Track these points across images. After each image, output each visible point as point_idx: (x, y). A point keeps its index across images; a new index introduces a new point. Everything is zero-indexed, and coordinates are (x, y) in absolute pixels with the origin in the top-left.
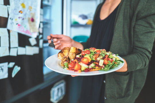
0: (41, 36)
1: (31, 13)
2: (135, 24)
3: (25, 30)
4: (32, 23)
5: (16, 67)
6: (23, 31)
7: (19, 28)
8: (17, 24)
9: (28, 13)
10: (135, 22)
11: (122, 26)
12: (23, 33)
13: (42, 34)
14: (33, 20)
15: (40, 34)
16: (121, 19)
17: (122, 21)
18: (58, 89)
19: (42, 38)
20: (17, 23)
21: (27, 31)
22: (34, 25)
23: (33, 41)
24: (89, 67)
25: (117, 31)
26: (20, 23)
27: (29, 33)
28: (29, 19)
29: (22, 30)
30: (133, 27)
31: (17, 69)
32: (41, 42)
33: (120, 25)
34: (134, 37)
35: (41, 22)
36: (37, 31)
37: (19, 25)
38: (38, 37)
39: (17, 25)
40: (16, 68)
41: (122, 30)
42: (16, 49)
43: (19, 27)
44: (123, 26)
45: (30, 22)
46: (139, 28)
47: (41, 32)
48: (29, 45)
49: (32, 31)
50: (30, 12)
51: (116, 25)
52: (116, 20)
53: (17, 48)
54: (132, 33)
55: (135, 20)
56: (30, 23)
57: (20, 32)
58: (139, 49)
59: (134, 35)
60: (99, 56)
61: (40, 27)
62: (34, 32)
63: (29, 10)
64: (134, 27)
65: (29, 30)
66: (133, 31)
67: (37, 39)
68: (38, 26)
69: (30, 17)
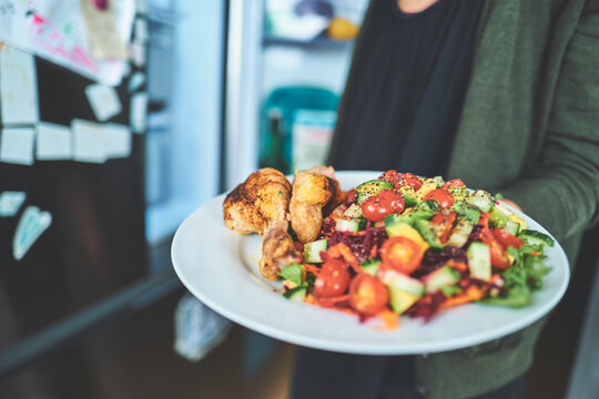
0: (137, 80)
2: (576, 31)
3: (69, 45)
4: (101, 17)
5: (32, 212)
6: (60, 50)
7: (40, 31)
8: (29, 13)
10: (576, 23)
11: (513, 43)
12: (59, 59)
13: (143, 69)
14: (102, 2)
16: (511, 9)
17: (516, 16)
19: (142, 89)
20: (32, 7)
21: (77, 52)
22: (110, 28)
23: (103, 101)
24: (425, 286)
26: (41, 11)
27: (85, 60)
29: (54, 43)
30: (563, 45)
31: (36, 223)
32: (139, 104)
33: (502, 34)
34: (556, 91)
35: (138, 16)
36: (124, 54)
37: (38, 20)
38: (126, 81)
39: (31, 18)
40: (31, 219)
41: (510, 63)
42: (29, 133)
43: (37, 27)
44: (518, 43)
45: (92, 9)
46: (590, 49)
47: (139, 59)
48: (89, 115)
49: (99, 53)
51: (487, 34)
52: (484, 13)
53: (31, 126)
54: (554, 75)
55: (577, 14)
56: (88, 15)
57: (46, 53)
58: (576, 147)
59: (558, 83)
60: (455, 224)
61: (133, 37)
62: (110, 59)
64: (568, 48)
65: (85, 45)
66: (558, 64)
67: (124, 92)
68: (125, 33)
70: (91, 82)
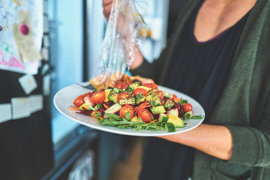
1: (21, 12)
4: (26, 38)
9: (12, 11)
14: (25, 30)
15: (43, 62)
18: (82, 172)
22: (31, 44)
25: (236, 80)
28: (16, 26)
35: (45, 34)
45: (20, 35)
50: (16, 8)
56: (18, 39)
61: (43, 46)
63: (14, 5)
69: (19, 22)
70: (22, 75)
